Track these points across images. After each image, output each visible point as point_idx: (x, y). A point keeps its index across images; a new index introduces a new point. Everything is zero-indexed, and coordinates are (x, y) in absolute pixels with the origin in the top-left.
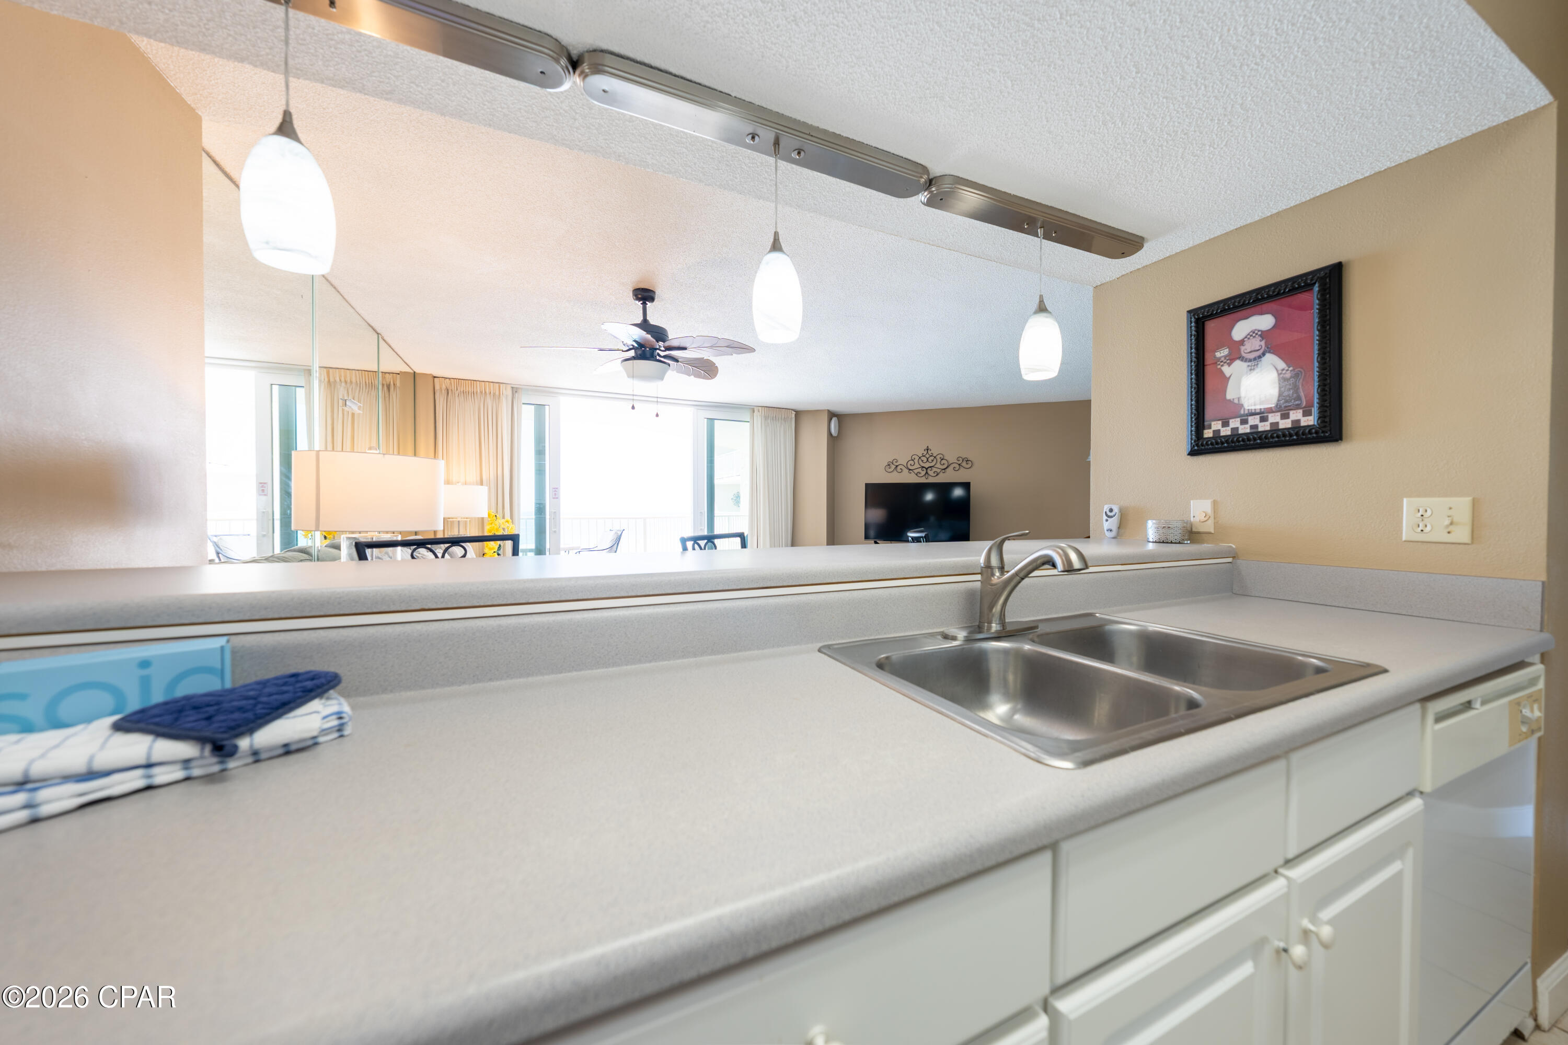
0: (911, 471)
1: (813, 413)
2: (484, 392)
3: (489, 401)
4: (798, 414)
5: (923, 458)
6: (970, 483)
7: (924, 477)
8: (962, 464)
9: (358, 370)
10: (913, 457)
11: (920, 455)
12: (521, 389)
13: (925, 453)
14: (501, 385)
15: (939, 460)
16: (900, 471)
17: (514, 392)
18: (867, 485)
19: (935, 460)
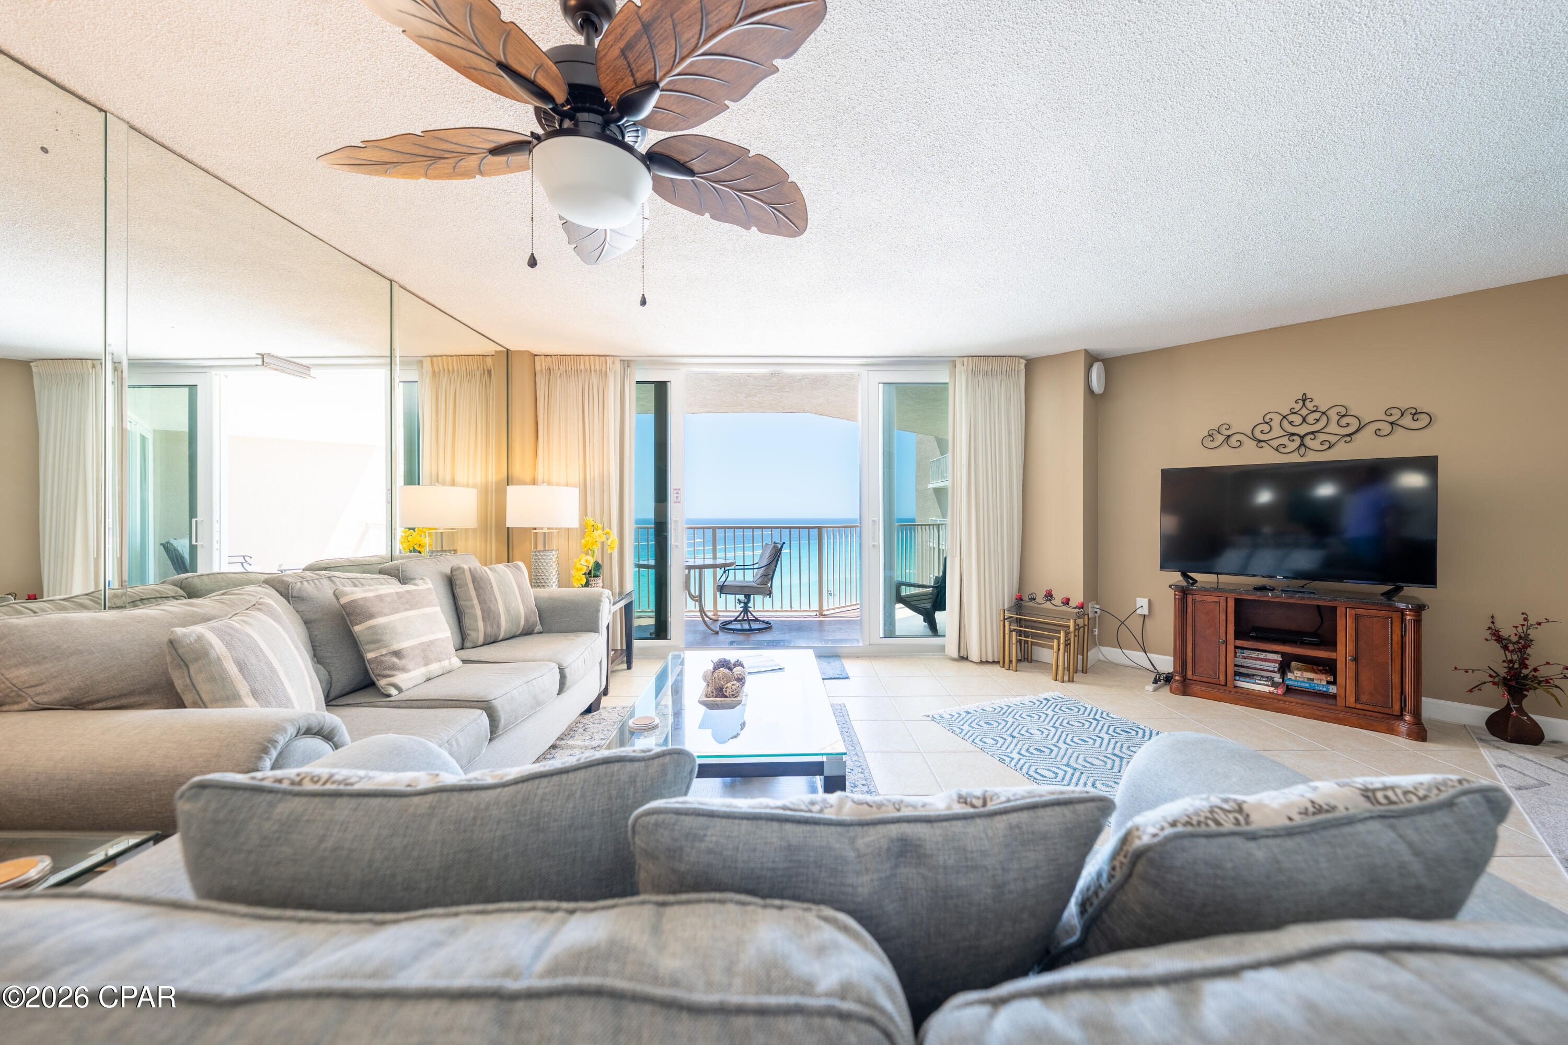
0: (1263, 444)
1: (1058, 359)
2: (589, 369)
3: (595, 379)
4: (1031, 364)
5: (1291, 418)
6: (1435, 458)
7: (1296, 453)
8: (1400, 422)
9: (459, 356)
10: (1268, 416)
11: (1287, 412)
12: (635, 361)
13: (1298, 407)
14: (608, 358)
15: (1334, 418)
16: (1239, 443)
17: (626, 367)
18: (1164, 472)
19: (1324, 419)
